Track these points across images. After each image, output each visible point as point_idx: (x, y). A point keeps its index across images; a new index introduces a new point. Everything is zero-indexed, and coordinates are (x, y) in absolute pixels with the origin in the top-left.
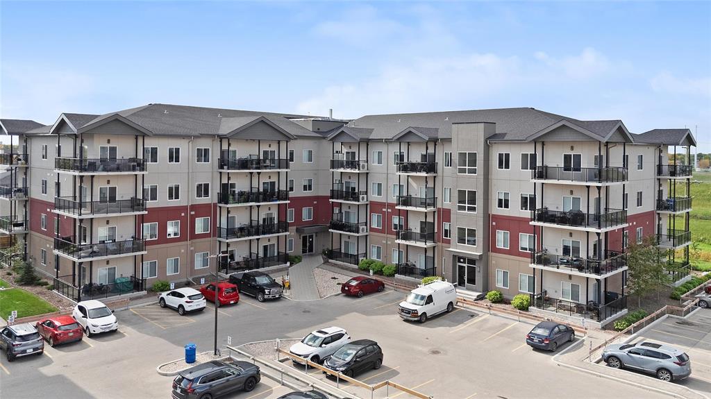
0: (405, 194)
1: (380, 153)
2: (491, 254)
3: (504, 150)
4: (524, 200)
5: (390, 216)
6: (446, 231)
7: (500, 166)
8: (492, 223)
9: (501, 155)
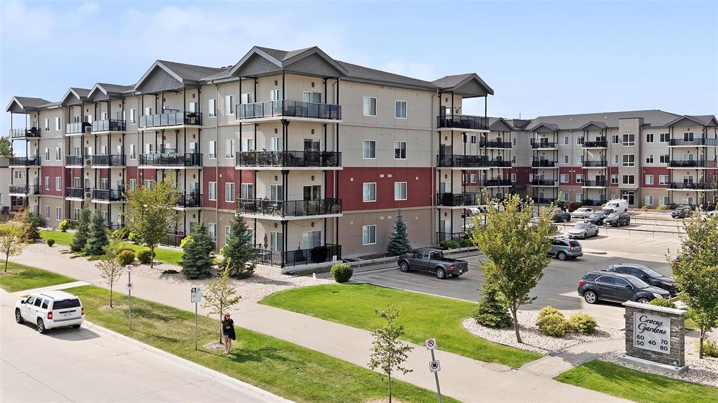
0: (585, 160)
1: (567, 138)
2: (642, 188)
3: (650, 132)
4: (662, 158)
5: (574, 174)
6: (613, 179)
7: (648, 141)
8: (644, 172)
9: (648, 135)
